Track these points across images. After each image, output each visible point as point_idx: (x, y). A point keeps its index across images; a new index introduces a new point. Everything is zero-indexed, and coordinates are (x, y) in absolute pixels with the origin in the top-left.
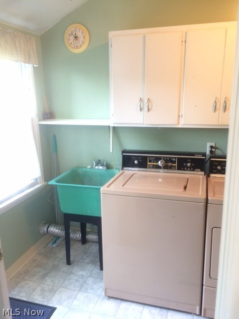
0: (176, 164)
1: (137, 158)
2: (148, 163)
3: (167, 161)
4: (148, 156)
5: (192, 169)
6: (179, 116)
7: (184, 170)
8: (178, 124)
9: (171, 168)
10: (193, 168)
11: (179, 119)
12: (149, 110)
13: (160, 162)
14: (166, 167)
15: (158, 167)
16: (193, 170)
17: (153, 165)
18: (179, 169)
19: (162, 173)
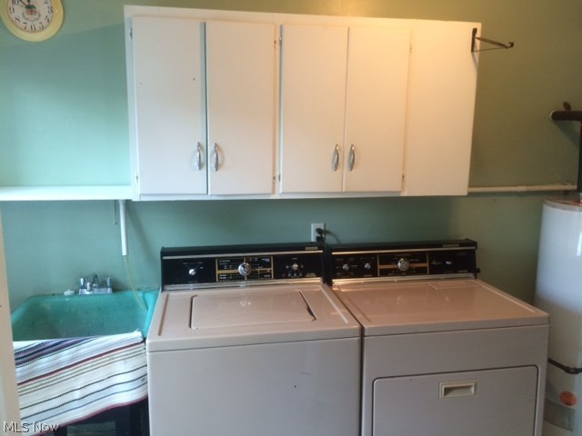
0: (272, 269)
1: (192, 263)
2: (218, 272)
3: (254, 263)
4: (215, 258)
5: (301, 275)
6: (274, 178)
7: (287, 277)
8: (274, 193)
9: (262, 276)
10: (303, 273)
11: (274, 183)
12: (217, 166)
13: (240, 267)
14: (253, 276)
15: (238, 277)
16: (304, 276)
17: (228, 275)
18: (278, 276)
19: (243, 288)
